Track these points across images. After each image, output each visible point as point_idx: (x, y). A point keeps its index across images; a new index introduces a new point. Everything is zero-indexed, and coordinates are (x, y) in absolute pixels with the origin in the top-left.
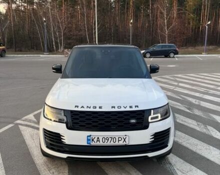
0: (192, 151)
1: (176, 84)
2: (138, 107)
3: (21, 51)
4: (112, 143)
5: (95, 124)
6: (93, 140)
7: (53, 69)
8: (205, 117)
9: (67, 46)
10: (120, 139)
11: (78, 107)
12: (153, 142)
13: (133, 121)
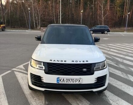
0: (119, 89)
1: (109, 49)
2: (88, 61)
3: (14, 28)
4: (72, 82)
5: (61, 71)
6: (60, 80)
7: (36, 38)
8: (126, 69)
9: (42, 25)
10: (77, 80)
11: (51, 60)
12: (96, 83)
13: (85, 70)
